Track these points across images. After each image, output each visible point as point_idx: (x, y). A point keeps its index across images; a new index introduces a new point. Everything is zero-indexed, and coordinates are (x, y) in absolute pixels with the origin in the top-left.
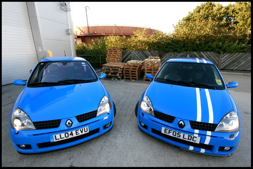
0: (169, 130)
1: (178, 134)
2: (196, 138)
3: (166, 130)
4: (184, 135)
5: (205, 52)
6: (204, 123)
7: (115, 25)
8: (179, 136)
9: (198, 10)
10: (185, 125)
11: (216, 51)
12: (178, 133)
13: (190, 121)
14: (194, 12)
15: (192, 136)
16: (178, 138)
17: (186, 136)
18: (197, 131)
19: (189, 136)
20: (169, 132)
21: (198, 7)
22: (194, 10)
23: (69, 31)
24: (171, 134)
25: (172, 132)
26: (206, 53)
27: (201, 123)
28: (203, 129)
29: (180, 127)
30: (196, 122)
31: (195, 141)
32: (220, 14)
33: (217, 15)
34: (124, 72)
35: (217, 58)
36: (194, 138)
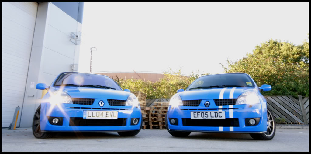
0: (198, 113)
1: (206, 115)
2: (221, 113)
3: (195, 114)
4: (211, 113)
5: (274, 97)
6: (226, 99)
7: (133, 72)
8: (207, 116)
9: (258, 51)
10: (210, 104)
11: (290, 95)
12: (206, 113)
13: (214, 100)
14: (255, 53)
15: (218, 112)
16: (207, 118)
17: (213, 115)
18: (221, 107)
19: (215, 113)
20: (198, 115)
21: (257, 47)
22: (253, 51)
23: (74, 66)
24: (200, 118)
25: (200, 114)
26: (276, 99)
27: (223, 100)
28: (226, 105)
29: (206, 107)
30: (219, 100)
31: (221, 117)
32: (294, 55)
33: (289, 56)
34: (150, 117)
35: (296, 106)
36: (220, 113)
